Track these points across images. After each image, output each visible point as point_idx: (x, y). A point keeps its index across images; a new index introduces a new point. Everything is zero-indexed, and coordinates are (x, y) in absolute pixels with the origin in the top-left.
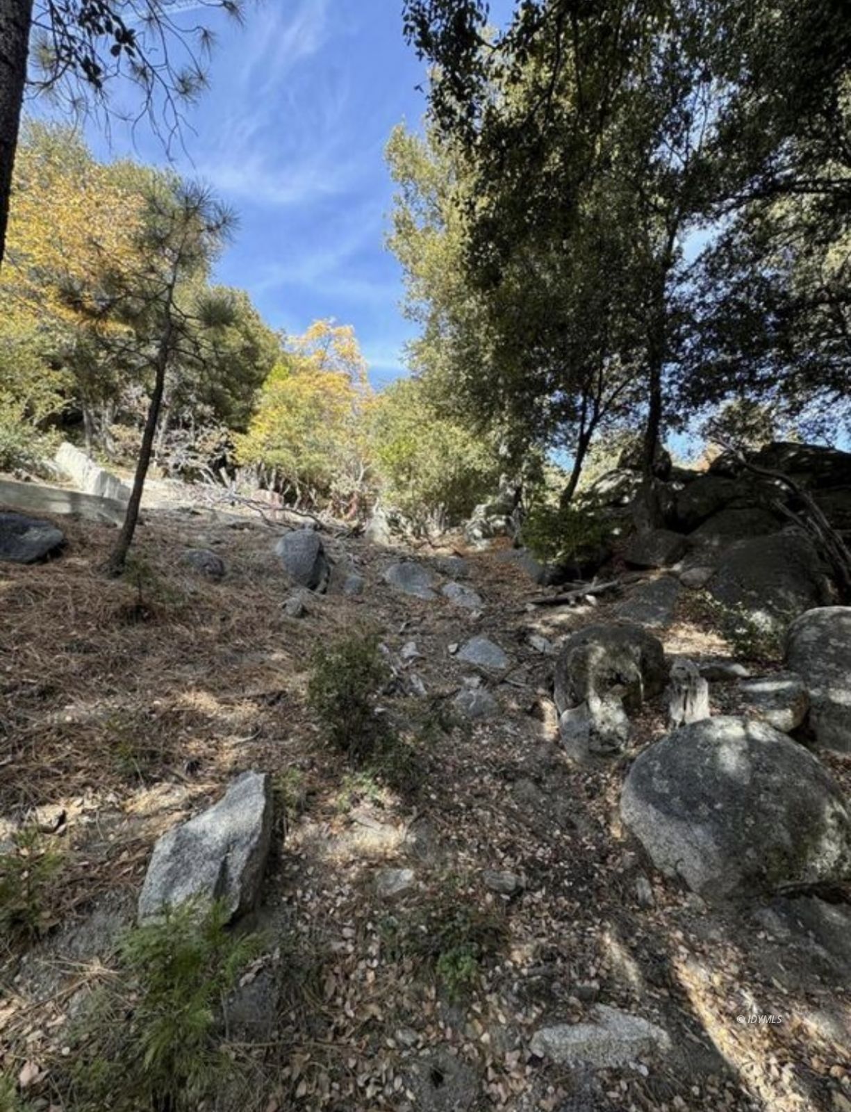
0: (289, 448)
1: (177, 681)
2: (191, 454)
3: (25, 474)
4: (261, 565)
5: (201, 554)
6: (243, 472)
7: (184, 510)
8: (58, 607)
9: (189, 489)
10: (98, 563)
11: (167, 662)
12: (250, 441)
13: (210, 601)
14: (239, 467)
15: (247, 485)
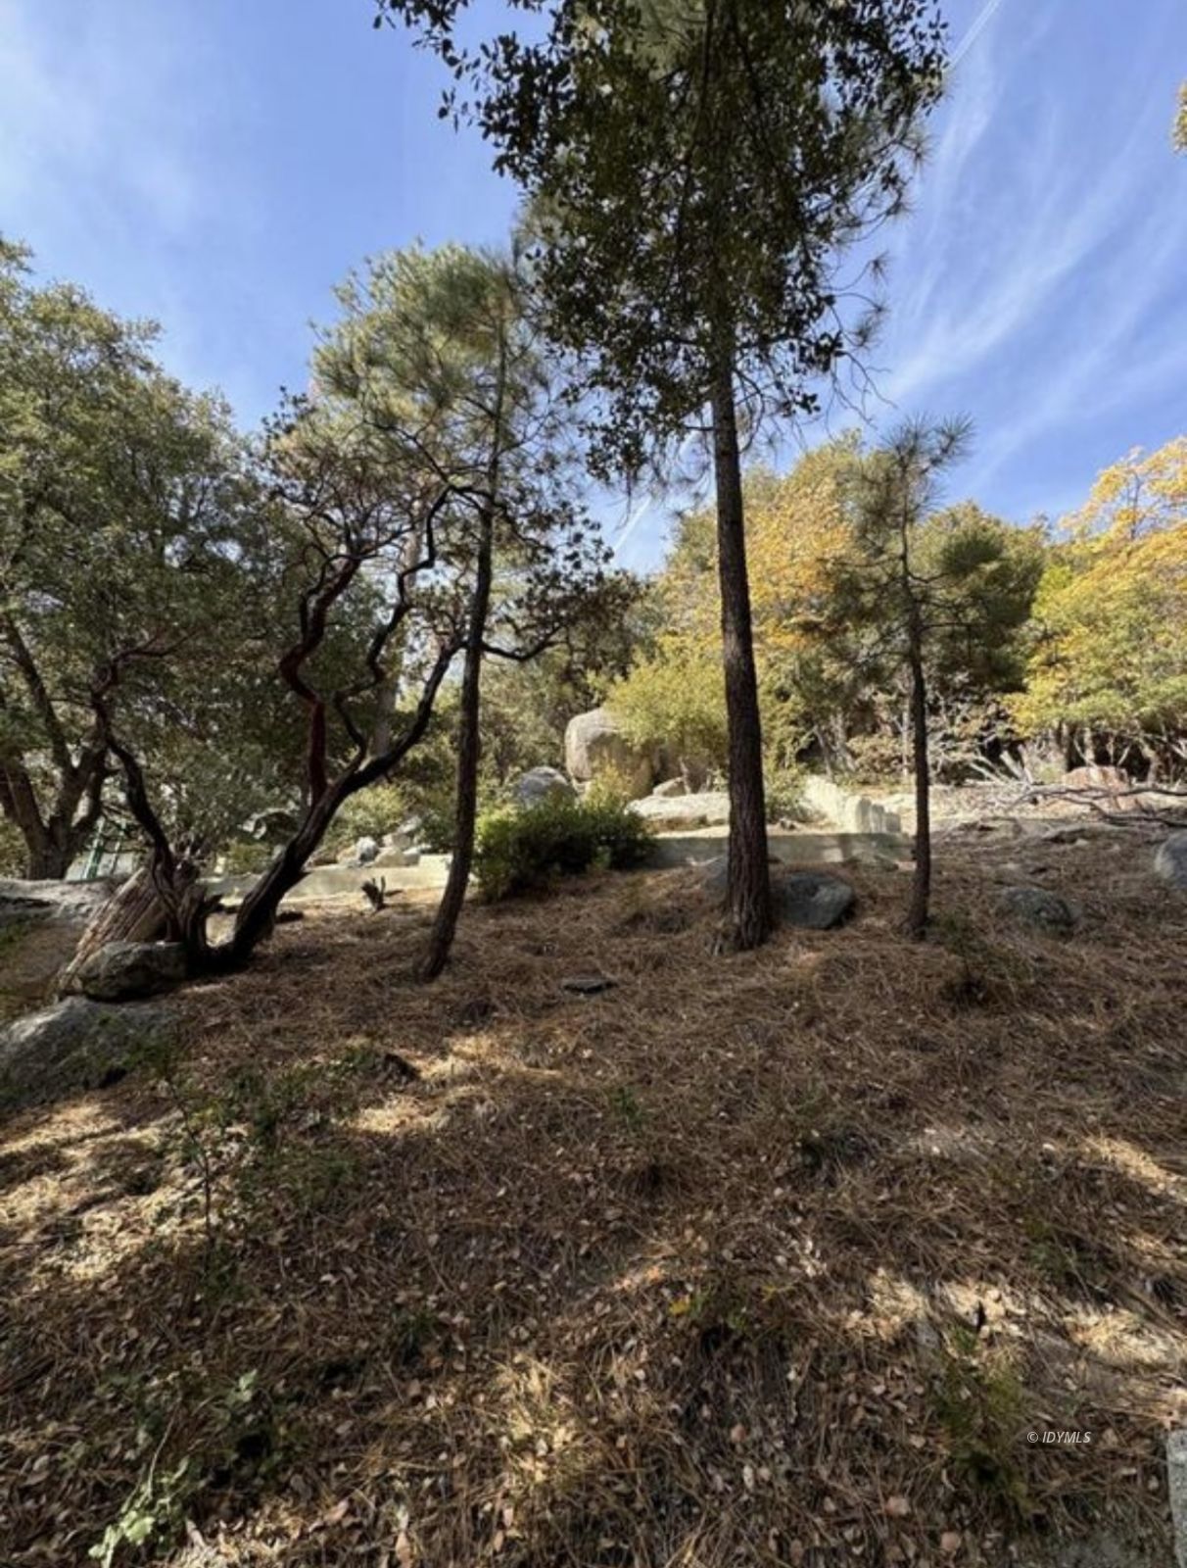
0: (1110, 686)
1: (1067, 1112)
2: (949, 744)
3: (788, 823)
4: (1136, 900)
5: (1027, 895)
6: (1032, 748)
7: (968, 828)
8: (872, 985)
9: (963, 794)
10: (897, 923)
11: (1038, 1076)
12: (1032, 699)
13: (1070, 973)
14: (1022, 742)
15: (1044, 766)
